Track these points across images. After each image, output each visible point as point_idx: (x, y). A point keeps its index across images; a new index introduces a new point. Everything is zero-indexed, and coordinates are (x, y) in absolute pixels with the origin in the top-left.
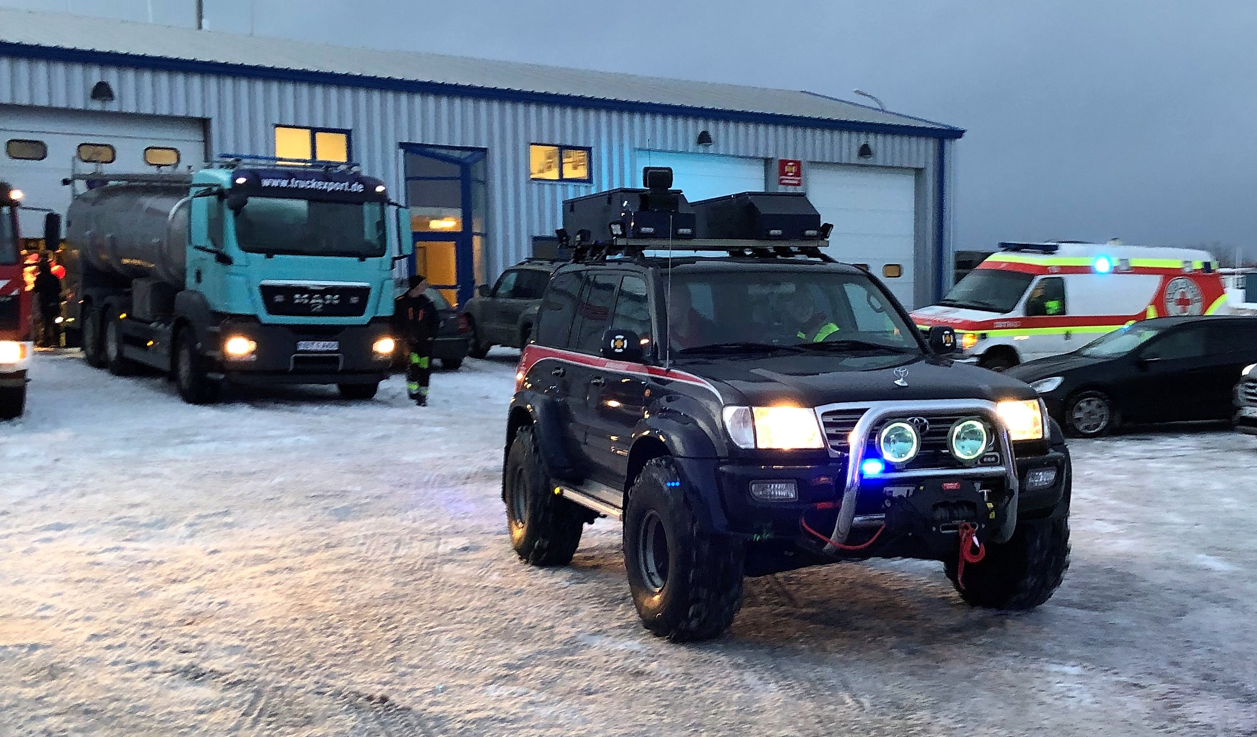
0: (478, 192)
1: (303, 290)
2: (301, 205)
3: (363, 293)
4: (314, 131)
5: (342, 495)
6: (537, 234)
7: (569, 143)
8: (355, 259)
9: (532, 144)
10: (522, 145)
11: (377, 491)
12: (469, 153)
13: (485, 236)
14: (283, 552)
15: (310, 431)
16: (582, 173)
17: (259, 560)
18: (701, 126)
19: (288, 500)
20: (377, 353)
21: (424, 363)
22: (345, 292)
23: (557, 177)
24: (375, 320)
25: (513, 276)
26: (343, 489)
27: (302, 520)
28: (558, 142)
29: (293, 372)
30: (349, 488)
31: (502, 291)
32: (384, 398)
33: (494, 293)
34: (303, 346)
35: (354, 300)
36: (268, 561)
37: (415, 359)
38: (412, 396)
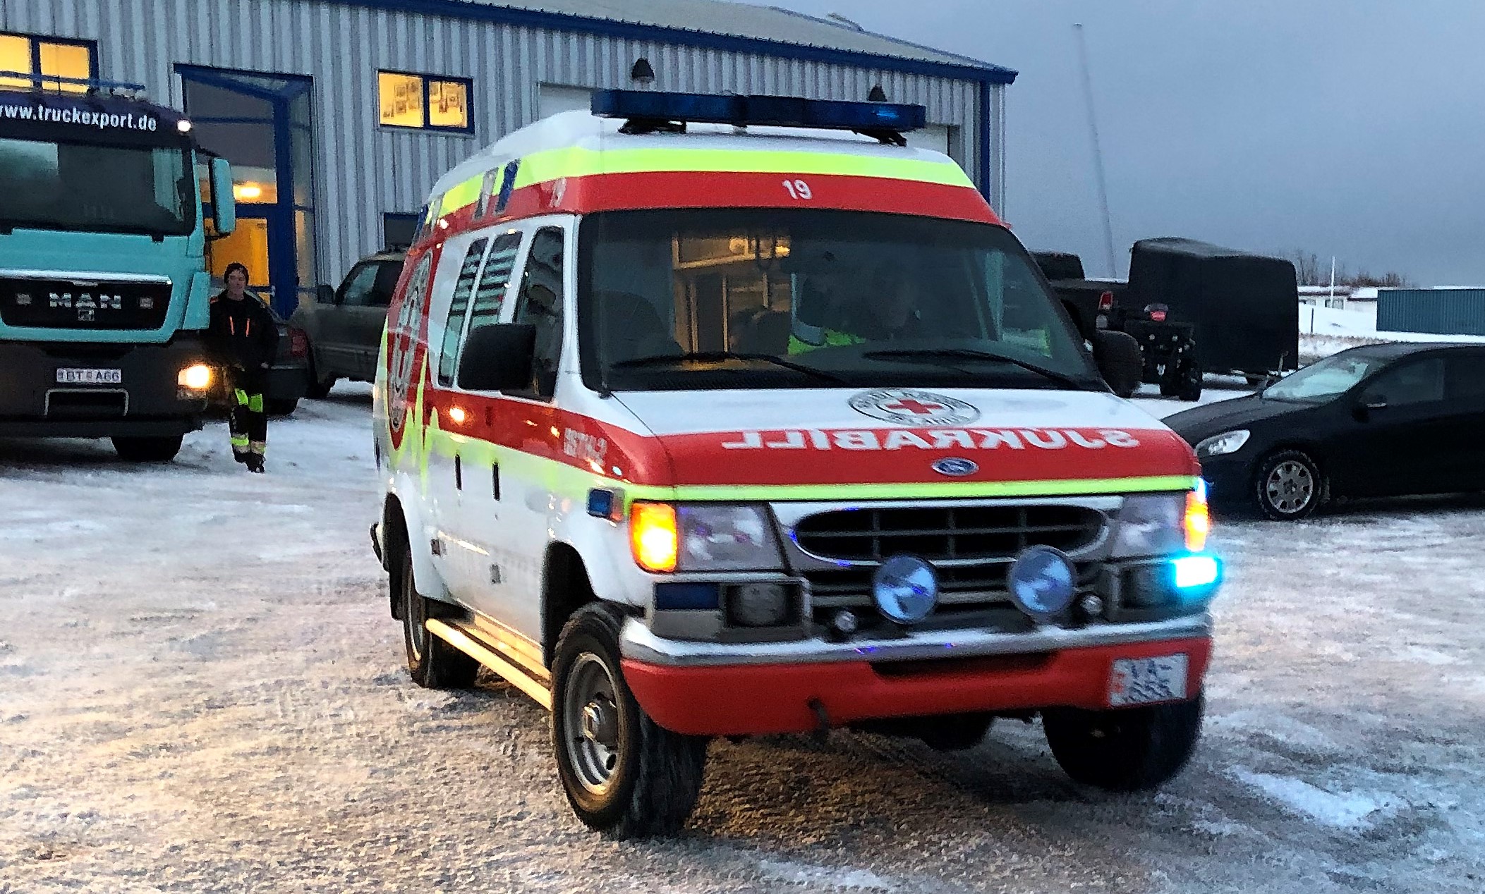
0: (299, 140)
1: (62, 286)
2: (47, 151)
3: (161, 292)
4: (36, 41)
5: (189, 616)
6: (391, 210)
7: (438, 71)
8: (149, 238)
9: (380, 71)
10: (366, 70)
11: (248, 612)
12: (284, 83)
13: (311, 211)
14: (139, 717)
15: (91, 513)
16: (456, 117)
17: (107, 732)
18: (637, 52)
19: (104, 626)
20: (184, 388)
21: (257, 403)
22: (130, 291)
23: (419, 123)
24: (179, 335)
25: (373, 271)
26: (187, 605)
27: (142, 658)
28: (420, 69)
29: (52, 418)
30: (197, 605)
31: (352, 294)
32: (191, 458)
33: (339, 297)
34: (64, 375)
35: (146, 303)
36: (121, 733)
37: (242, 398)
38: (239, 457)
